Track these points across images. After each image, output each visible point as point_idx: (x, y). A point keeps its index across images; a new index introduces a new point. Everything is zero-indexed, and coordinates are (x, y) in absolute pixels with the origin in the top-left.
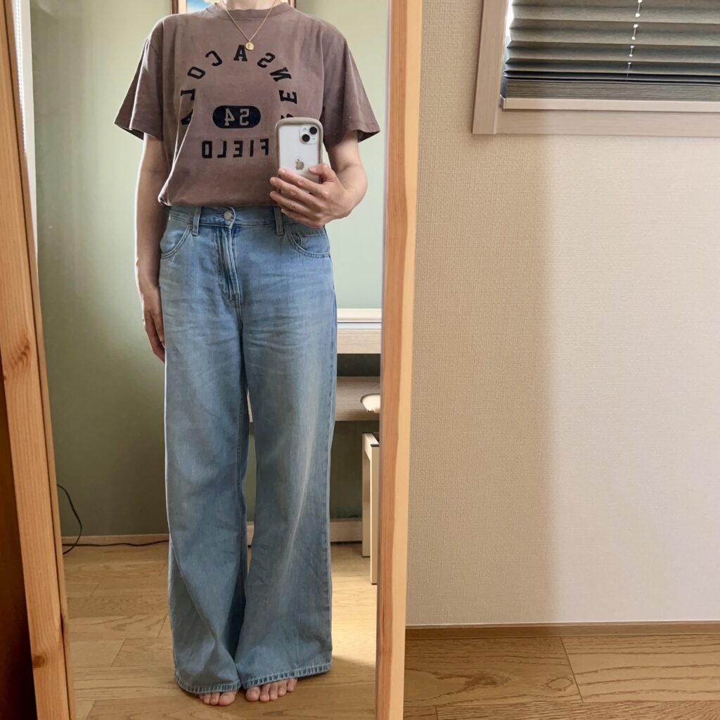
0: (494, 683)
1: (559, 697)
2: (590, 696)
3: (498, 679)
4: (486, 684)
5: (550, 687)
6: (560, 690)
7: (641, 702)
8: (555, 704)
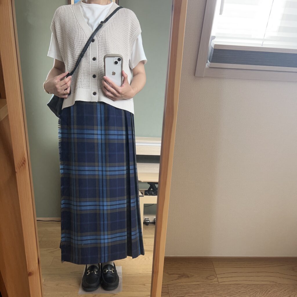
0: (188, 277)
1: (211, 282)
2: (222, 282)
3: (189, 275)
4: (185, 277)
5: (208, 279)
6: (211, 280)
7: (239, 284)
8: (209, 284)
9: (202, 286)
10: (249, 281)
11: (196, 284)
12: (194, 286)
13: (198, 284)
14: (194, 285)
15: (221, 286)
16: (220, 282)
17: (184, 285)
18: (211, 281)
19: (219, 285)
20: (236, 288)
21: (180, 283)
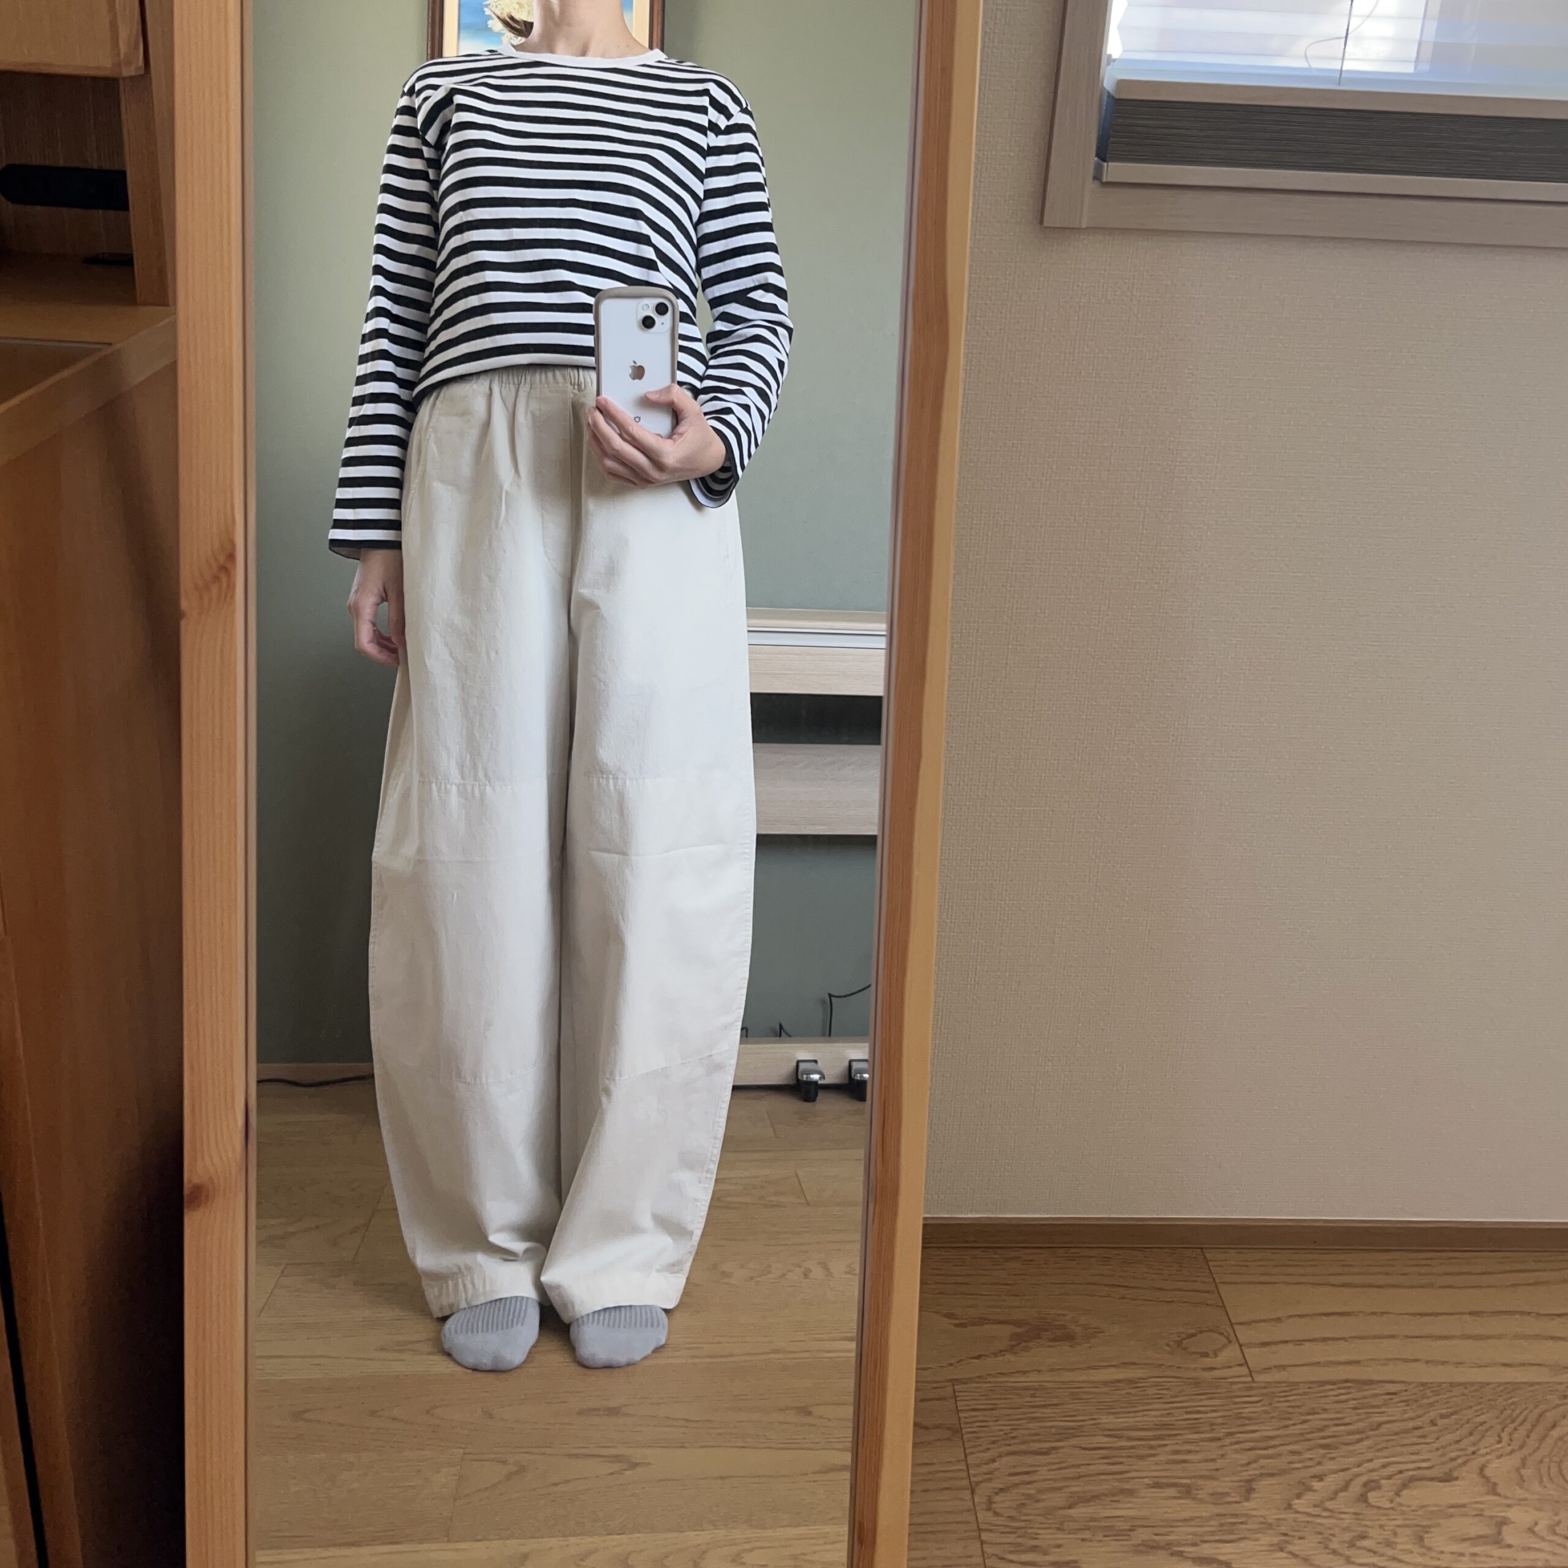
0: (1069, 1338)
1: (1204, 1369)
2: (1267, 1370)
3: (1079, 1329)
4: (1054, 1340)
5: (1184, 1349)
6: (1205, 1355)
7: (1371, 1382)
8: (1197, 1383)
9: (1152, 1391)
10: (1427, 1362)
11: (1119, 1381)
12: (1106, 1390)
13: (1130, 1381)
14: (1105, 1383)
15: (1263, 1395)
16: (1258, 1372)
17: (1050, 1385)
18: (1207, 1362)
19: (1251, 1388)
20: (1352, 1403)
21: (1025, 1373)
